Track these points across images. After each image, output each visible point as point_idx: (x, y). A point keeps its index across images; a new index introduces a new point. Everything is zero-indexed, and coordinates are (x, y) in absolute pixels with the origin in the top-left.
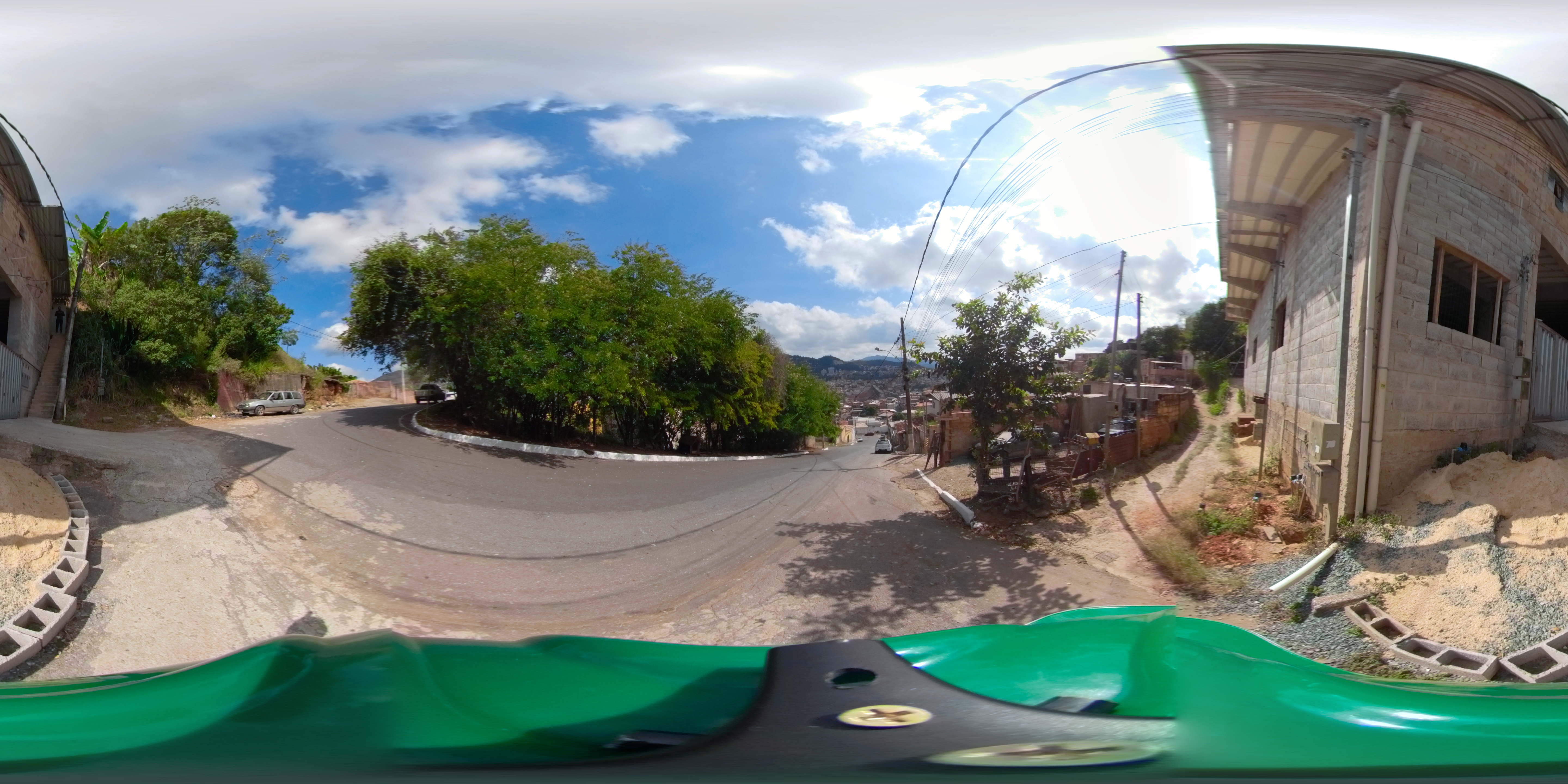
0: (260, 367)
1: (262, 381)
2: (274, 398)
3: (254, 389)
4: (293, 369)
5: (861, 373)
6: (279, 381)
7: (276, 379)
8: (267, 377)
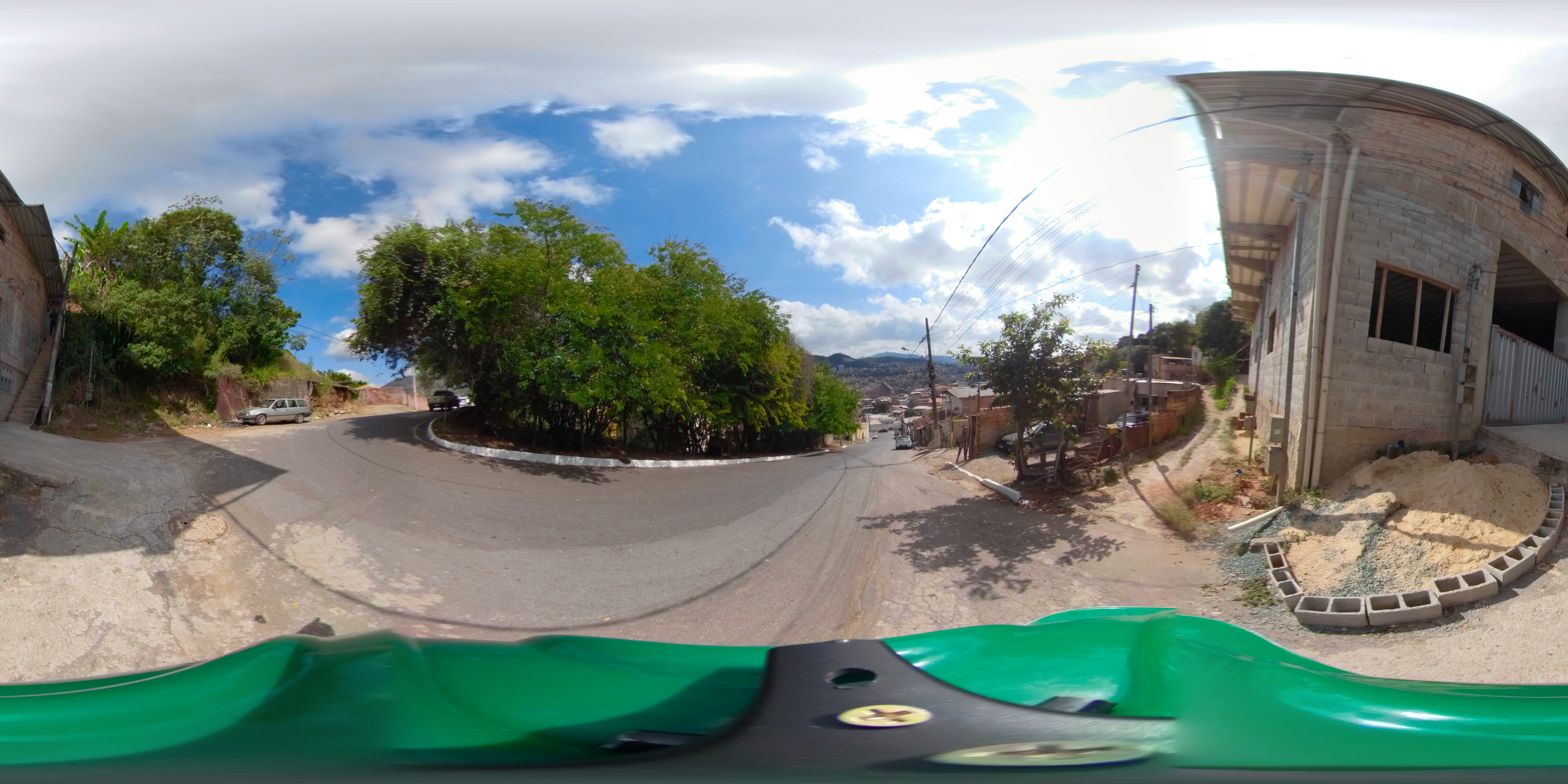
0: (265, 373)
1: (266, 388)
2: (276, 406)
3: (258, 396)
4: (300, 374)
5: (871, 370)
6: (284, 387)
7: (281, 385)
8: (272, 383)
